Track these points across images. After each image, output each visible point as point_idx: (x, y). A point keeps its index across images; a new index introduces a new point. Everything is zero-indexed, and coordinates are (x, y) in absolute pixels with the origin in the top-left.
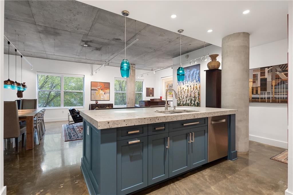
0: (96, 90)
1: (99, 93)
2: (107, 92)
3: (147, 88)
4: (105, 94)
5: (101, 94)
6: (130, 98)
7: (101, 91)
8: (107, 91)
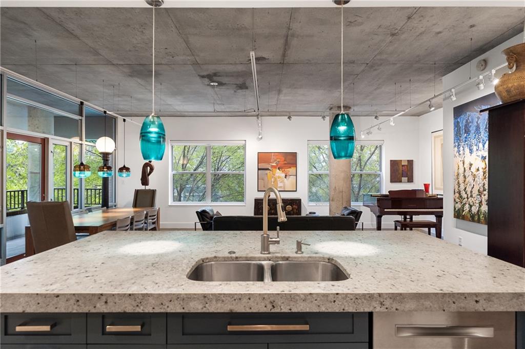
0: (268, 169)
1: (274, 175)
2: (290, 174)
3: (391, 161)
4: (287, 177)
5: (279, 177)
6: (335, 188)
7: (278, 170)
8: (291, 170)
